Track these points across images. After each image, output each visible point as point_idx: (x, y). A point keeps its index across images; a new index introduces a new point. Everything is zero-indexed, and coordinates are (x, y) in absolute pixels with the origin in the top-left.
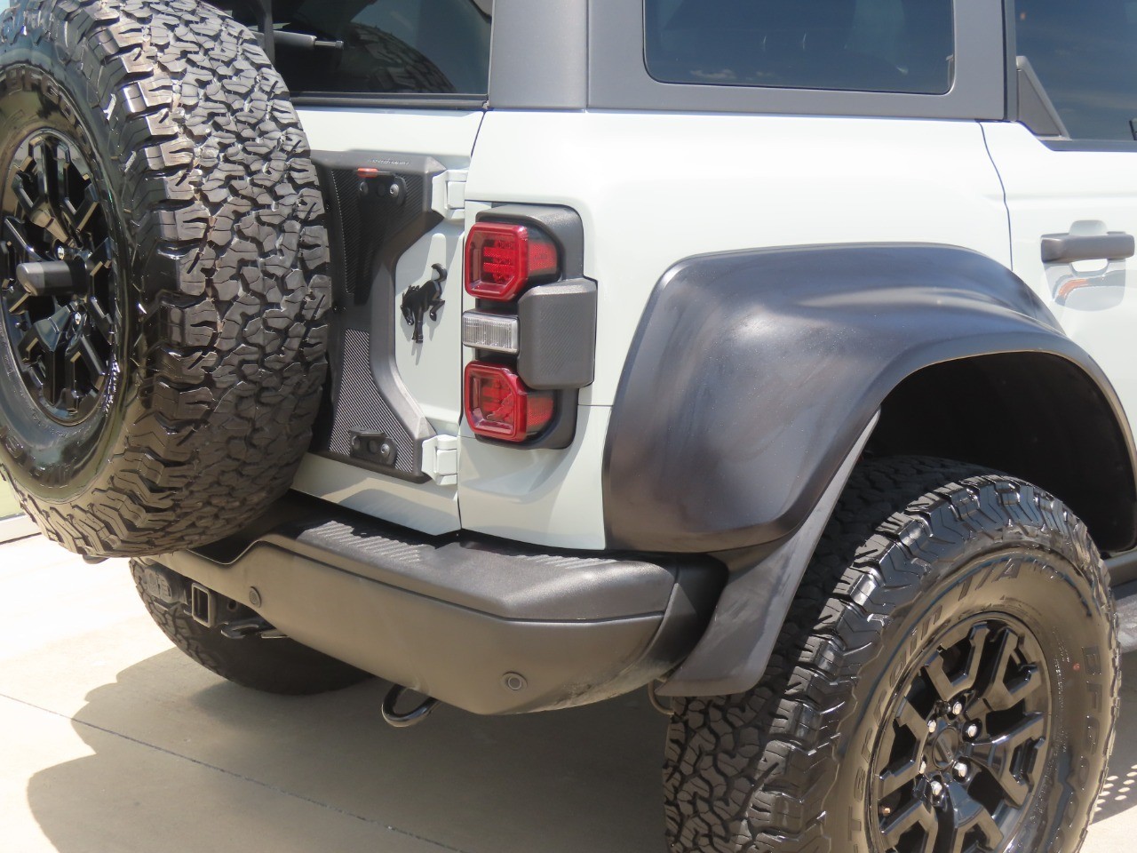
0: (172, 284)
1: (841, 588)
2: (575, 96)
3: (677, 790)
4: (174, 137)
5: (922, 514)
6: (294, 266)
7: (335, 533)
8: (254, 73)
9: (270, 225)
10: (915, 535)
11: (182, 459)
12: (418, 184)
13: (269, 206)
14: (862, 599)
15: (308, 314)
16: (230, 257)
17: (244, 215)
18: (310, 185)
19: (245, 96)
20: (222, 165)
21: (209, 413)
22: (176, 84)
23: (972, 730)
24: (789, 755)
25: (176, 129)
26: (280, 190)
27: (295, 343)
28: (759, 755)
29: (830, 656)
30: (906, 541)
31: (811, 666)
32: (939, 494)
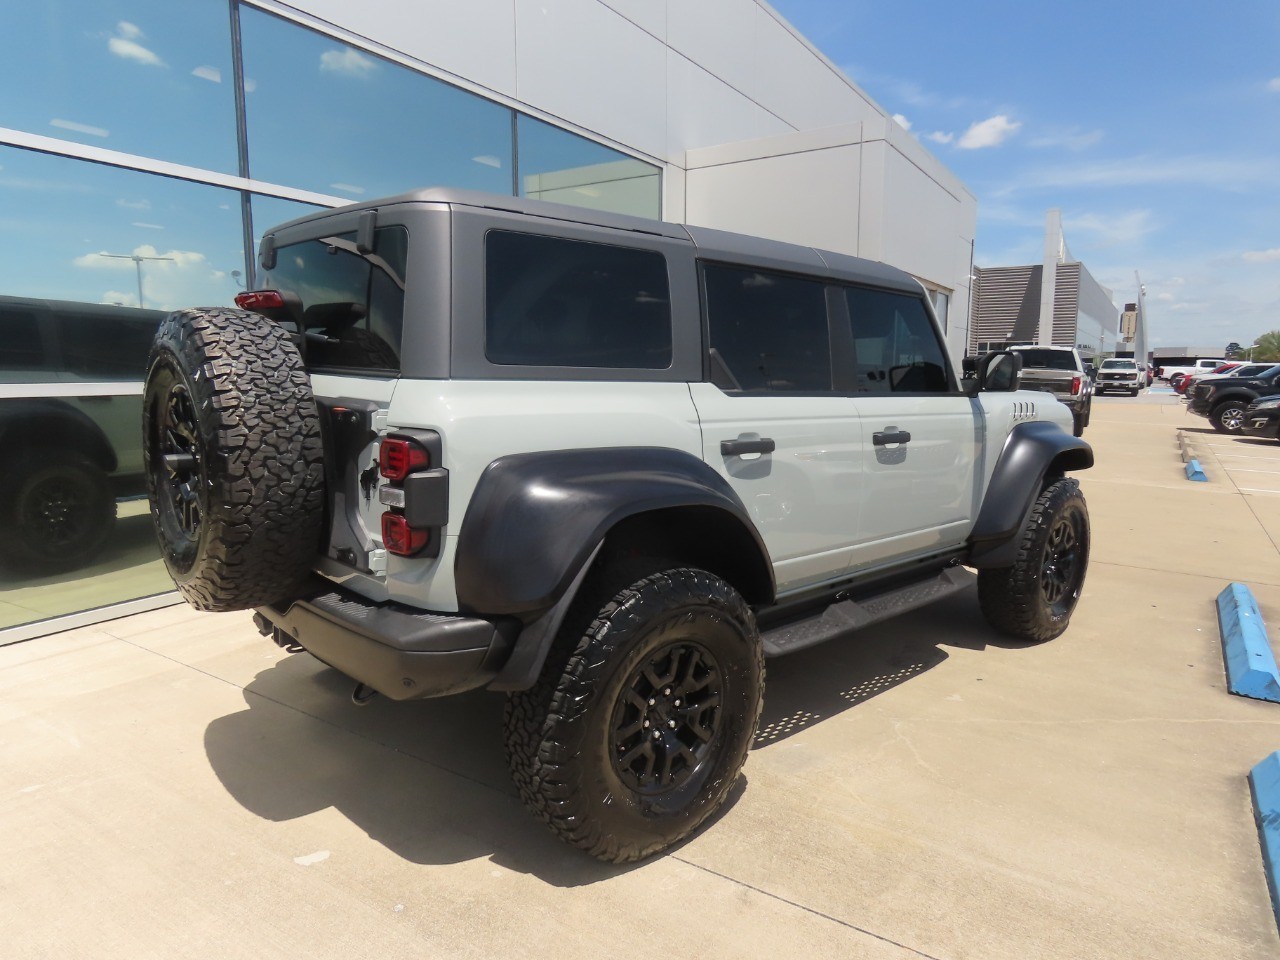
0: (225, 469)
1: (590, 631)
2: (445, 372)
3: (508, 739)
4: (231, 390)
5: (638, 590)
6: (299, 459)
7: (332, 599)
8: (283, 356)
9: (284, 438)
10: (632, 601)
11: (236, 562)
12: (364, 417)
13: (284, 428)
14: (599, 637)
15: (308, 485)
16: (259, 455)
17: (268, 432)
18: (312, 416)
19: (275, 369)
20: (257, 406)
21: (249, 538)
22: (234, 363)
23: (678, 703)
24: (558, 722)
25: (231, 387)
26: (291, 419)
27: (300, 500)
28: (544, 721)
29: (580, 668)
30: (627, 605)
31: (571, 673)
32: (649, 580)
